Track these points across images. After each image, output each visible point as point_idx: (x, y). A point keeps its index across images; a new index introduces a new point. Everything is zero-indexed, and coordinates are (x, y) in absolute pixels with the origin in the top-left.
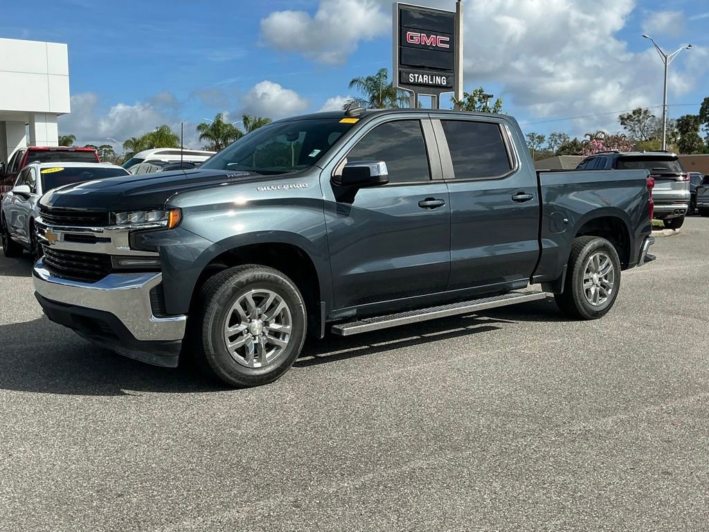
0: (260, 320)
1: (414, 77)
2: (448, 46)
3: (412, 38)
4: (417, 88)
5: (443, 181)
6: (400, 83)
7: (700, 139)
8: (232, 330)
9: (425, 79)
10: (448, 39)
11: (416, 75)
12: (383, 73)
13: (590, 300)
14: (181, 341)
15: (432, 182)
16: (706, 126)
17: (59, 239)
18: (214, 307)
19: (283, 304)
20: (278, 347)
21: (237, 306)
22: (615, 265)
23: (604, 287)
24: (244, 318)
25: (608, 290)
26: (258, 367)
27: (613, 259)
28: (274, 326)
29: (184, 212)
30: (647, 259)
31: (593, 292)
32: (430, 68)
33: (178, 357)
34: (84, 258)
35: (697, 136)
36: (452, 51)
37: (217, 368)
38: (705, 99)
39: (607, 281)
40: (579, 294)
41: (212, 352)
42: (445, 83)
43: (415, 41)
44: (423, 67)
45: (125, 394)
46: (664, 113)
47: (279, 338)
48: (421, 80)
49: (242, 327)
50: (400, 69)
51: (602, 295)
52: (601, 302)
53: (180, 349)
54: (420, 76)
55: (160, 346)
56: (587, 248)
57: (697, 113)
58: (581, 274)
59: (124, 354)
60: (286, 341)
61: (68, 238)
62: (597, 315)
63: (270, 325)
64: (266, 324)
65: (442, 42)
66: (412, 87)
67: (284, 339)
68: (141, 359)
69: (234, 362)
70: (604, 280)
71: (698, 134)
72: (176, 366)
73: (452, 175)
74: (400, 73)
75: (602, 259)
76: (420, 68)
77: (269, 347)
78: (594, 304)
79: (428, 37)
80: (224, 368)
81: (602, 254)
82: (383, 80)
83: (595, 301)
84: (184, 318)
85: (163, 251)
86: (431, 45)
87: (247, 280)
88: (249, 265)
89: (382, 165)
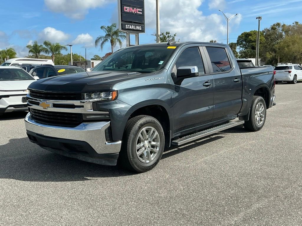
0: (147, 141)
1: (128, 26)
2: (141, 13)
3: (126, 9)
4: (129, 31)
5: (210, 74)
6: (122, 29)
7: (237, 52)
8: (138, 146)
9: (132, 27)
10: (141, 10)
11: (129, 26)
12: (114, 25)
13: (257, 123)
14: (118, 153)
15: (207, 74)
16: (239, 47)
17: (50, 106)
18: (131, 136)
19: (156, 133)
20: (155, 153)
21: (140, 135)
22: (265, 107)
23: (261, 117)
24: (142, 140)
25: (262, 118)
26: (148, 162)
27: (264, 105)
28: (153, 143)
29: (119, 92)
30: (274, 105)
31: (258, 119)
32: (135, 23)
33: (117, 160)
34: (65, 115)
35: (236, 51)
36: (143, 15)
37: (133, 164)
38: (239, 36)
39: (262, 115)
40: (254, 120)
41: (131, 157)
42: (141, 29)
43: (128, 11)
44: (131, 22)
45: (88, 179)
46: (227, 42)
47: (154, 148)
48: (131, 28)
49: (142, 144)
50: (122, 23)
51: (261, 121)
52: (260, 123)
53: (118, 157)
54: (130, 26)
55: (109, 156)
56: (256, 101)
57: (236, 42)
58: (255, 112)
59: (84, 160)
60: (158, 149)
61: (55, 106)
62: (259, 129)
63: (152, 143)
64: (150, 142)
65: (139, 11)
66: (127, 30)
67: (156, 149)
68: (95, 162)
69: (139, 161)
70: (261, 114)
71: (236, 50)
72: (116, 165)
73: (212, 71)
74: (122, 24)
75: (261, 105)
76: (130, 22)
77: (151, 152)
78: (258, 124)
79: (133, 9)
80: (136, 164)
81: (261, 103)
82: (113, 28)
83: (258, 123)
84: (120, 142)
85: (111, 111)
86: (134, 13)
87: (144, 123)
88: (144, 115)
89: (196, 68)
